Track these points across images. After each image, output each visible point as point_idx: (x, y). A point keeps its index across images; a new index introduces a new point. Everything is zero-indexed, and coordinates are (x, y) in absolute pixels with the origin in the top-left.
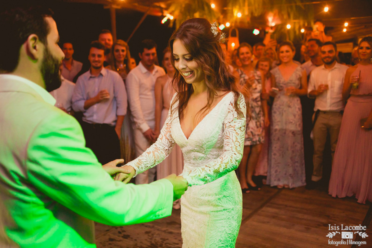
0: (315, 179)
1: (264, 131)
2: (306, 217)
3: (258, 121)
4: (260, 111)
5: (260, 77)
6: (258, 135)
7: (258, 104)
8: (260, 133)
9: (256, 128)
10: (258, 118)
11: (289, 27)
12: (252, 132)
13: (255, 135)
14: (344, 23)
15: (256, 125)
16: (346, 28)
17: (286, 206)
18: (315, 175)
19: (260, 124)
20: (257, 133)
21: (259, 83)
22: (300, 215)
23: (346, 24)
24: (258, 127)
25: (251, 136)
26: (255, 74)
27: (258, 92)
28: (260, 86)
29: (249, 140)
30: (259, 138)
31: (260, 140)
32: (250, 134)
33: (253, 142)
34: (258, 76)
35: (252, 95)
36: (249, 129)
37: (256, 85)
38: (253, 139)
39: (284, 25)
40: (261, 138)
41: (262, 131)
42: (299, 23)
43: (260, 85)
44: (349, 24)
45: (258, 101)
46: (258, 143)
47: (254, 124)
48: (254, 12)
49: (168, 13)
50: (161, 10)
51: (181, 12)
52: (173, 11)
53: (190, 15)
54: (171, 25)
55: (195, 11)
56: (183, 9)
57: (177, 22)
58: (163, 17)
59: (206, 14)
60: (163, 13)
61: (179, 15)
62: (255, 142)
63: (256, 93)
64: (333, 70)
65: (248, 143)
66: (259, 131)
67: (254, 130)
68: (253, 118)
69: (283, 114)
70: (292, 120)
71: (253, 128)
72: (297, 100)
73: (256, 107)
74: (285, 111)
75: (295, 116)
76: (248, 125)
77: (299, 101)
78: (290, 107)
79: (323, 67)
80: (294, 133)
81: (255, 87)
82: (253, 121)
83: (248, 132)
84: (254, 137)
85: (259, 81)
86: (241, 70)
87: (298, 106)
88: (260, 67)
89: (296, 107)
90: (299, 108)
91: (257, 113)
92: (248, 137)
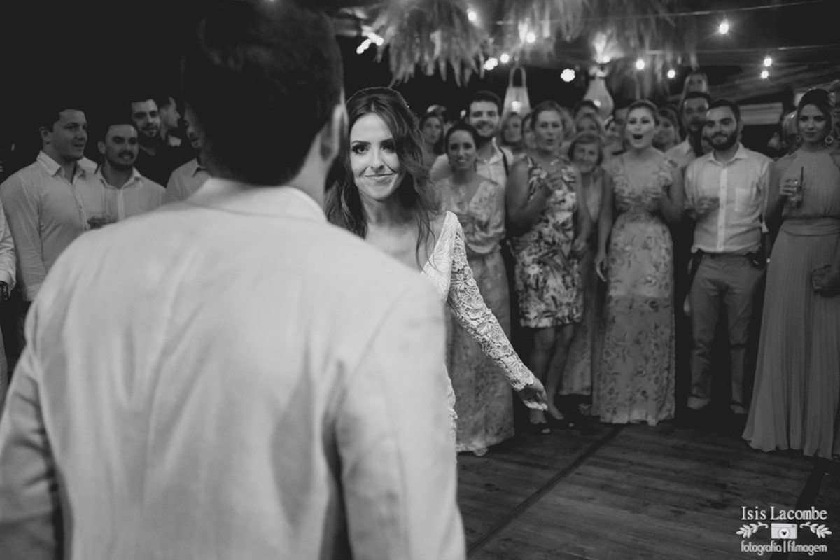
0: (695, 403)
1: (581, 296)
2: (673, 487)
3: (569, 274)
5: (573, 177)
6: (568, 304)
7: (567, 236)
8: (571, 301)
9: (563, 290)
10: (568, 268)
11: (640, 65)
12: (554, 298)
13: (561, 305)
14: (763, 59)
15: (564, 282)
16: (768, 69)
17: (631, 463)
18: (696, 396)
19: (573, 280)
20: (566, 300)
21: (571, 189)
22: (660, 484)
23: (768, 62)
24: (567, 288)
25: (553, 308)
26: (563, 170)
27: (569, 210)
28: (572, 197)
29: (547, 317)
30: (571, 312)
31: (573, 315)
32: (550, 301)
33: (558, 319)
34: (569, 175)
35: (554, 216)
36: (548, 291)
37: (565, 194)
38: (556, 313)
39: (629, 61)
40: (574, 312)
41: (577, 296)
42: (663, 57)
43: (574, 194)
44: (774, 62)
45: (569, 230)
46: (567, 321)
47: (560, 280)
48: (565, 31)
49: (371, 31)
50: (357, 23)
51: (401, 30)
52: (383, 28)
53: (420, 37)
54: (379, 57)
55: (432, 28)
56: (406, 23)
57: (391, 50)
58: (360, 39)
59: (456, 35)
60: (360, 31)
61: (396, 36)
62: (562, 321)
63: (564, 210)
64: (731, 163)
65: (546, 322)
66: (569, 295)
67: (559, 292)
68: (557, 267)
69: (630, 263)
70: (650, 275)
71: (558, 288)
72: (664, 232)
73: (563, 243)
74: (635, 257)
75: (657, 267)
76: (545, 282)
77: (667, 235)
78: (646, 247)
79: (711, 156)
80: (655, 305)
81: (560, 198)
82: (556, 273)
83: (547, 299)
84: (559, 308)
85: (572, 185)
86: (532, 160)
87: (664, 246)
88: (579, 155)
89: (660, 248)
90: (667, 250)
91: (566, 255)
92: (547, 309)
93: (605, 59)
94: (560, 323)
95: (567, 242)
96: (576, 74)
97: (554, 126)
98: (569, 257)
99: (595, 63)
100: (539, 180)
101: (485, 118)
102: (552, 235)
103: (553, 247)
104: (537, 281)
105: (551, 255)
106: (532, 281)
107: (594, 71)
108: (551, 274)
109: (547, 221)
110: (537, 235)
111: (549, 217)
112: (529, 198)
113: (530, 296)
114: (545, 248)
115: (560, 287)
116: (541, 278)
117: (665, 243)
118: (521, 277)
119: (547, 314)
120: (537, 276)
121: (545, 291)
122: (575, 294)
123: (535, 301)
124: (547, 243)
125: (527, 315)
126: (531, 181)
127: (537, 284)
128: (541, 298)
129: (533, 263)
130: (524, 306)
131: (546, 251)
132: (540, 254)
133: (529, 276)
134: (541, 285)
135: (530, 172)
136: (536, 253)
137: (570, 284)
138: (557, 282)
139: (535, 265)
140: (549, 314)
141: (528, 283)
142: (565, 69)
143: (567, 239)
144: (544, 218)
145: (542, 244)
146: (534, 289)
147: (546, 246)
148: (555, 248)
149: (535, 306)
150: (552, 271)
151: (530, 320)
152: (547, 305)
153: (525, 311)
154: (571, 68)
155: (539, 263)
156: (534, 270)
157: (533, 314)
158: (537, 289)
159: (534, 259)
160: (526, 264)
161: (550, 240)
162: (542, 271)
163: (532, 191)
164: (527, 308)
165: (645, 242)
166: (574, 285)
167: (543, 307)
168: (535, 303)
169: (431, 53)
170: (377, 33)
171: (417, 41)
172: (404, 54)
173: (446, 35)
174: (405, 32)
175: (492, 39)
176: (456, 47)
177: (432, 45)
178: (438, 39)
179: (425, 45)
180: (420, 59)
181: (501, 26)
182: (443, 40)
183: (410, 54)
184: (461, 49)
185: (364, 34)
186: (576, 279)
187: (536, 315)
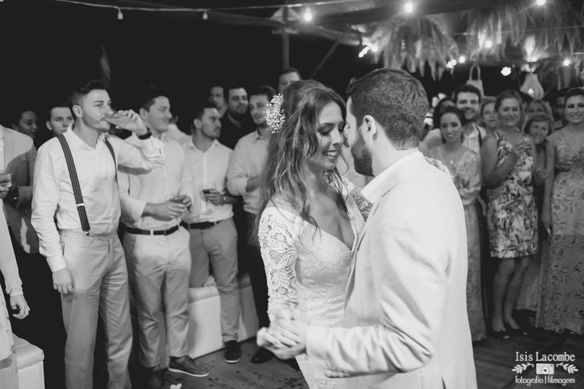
1: (537, 234)
3: (528, 218)
4: (532, 202)
5: (529, 145)
6: (527, 241)
7: (528, 190)
8: (530, 238)
9: (523, 230)
10: (528, 214)
11: (566, 63)
12: (517, 236)
13: (522, 241)
15: (525, 224)
19: (531, 223)
20: (526, 238)
21: (529, 155)
24: (527, 228)
25: (516, 243)
27: (529, 170)
28: (530, 160)
29: (512, 250)
30: (529, 246)
31: (531, 249)
32: (514, 238)
33: (519, 252)
34: (526, 144)
35: (517, 175)
36: (512, 231)
37: (524, 158)
38: (518, 247)
40: (532, 247)
41: (534, 234)
43: (531, 158)
45: (529, 185)
46: (527, 254)
47: (522, 223)
48: (513, 39)
49: (370, 42)
50: (359, 36)
51: (392, 40)
52: (379, 38)
53: (407, 46)
54: (376, 59)
55: (416, 38)
56: (395, 35)
57: (385, 55)
58: (361, 47)
59: (433, 43)
60: (361, 41)
61: (389, 44)
62: (522, 253)
63: (524, 171)
65: (511, 254)
66: (528, 234)
67: (521, 232)
69: (571, 209)
71: (520, 229)
73: (525, 195)
74: (576, 205)
76: (511, 224)
81: (522, 161)
82: (519, 217)
83: (512, 237)
84: (521, 244)
85: (529, 151)
86: (499, 134)
88: (533, 130)
91: (528, 204)
92: (512, 244)
93: (534, 59)
94: (521, 255)
95: (529, 194)
96: (512, 70)
97: (514, 109)
98: (530, 206)
99: (525, 62)
100: (505, 148)
101: (469, 105)
102: (517, 189)
104: (505, 223)
105: (516, 204)
106: (501, 223)
107: (526, 68)
108: (516, 218)
109: (513, 179)
110: (505, 189)
111: (514, 176)
112: (498, 163)
113: (498, 234)
114: (511, 199)
115: (522, 228)
116: (508, 221)
118: (492, 220)
119: (511, 247)
120: (505, 219)
121: (510, 231)
122: (532, 233)
123: (502, 238)
124: (513, 195)
125: (496, 249)
126: (499, 150)
127: (505, 225)
128: (507, 236)
129: (502, 209)
130: (494, 242)
131: (512, 201)
132: (508, 203)
133: (499, 220)
134: (507, 226)
135: (498, 143)
136: (504, 203)
137: (529, 226)
138: (519, 224)
139: (503, 211)
140: (513, 248)
141: (498, 224)
142: (504, 67)
143: (529, 192)
144: (510, 177)
145: (510, 195)
146: (502, 229)
147: (513, 197)
148: (519, 198)
149: (503, 242)
150: (516, 215)
151: (498, 252)
152: (512, 241)
153: (494, 245)
154: (508, 67)
155: (506, 209)
156: (503, 215)
157: (501, 248)
158: (504, 229)
159: (503, 207)
160: (497, 210)
161: (516, 193)
162: (508, 215)
163: (500, 157)
164: (496, 243)
166: (531, 226)
167: (509, 243)
168: (503, 240)
169: (414, 57)
170: (373, 42)
171: (403, 48)
172: (394, 57)
173: (426, 43)
174: (395, 42)
175: (454, 46)
176: (433, 52)
177: (414, 51)
178: (419, 46)
179: (411, 50)
180: (406, 61)
181: (465, 36)
182: (424, 47)
183: (399, 57)
184: (437, 54)
185: (364, 44)
186: (533, 222)
187: (503, 249)
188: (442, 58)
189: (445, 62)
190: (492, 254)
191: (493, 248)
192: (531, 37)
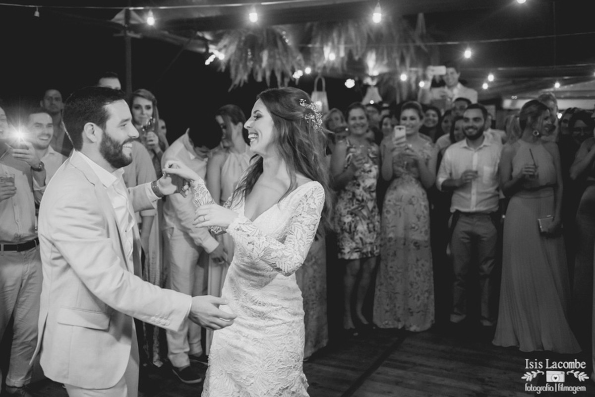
0: (455, 319)
1: (379, 238)
3: (372, 222)
4: (374, 207)
5: (375, 155)
6: (371, 243)
7: (371, 196)
8: (373, 241)
9: (367, 233)
10: (371, 218)
11: (404, 77)
12: (361, 239)
14: (488, 76)
15: (368, 228)
16: (489, 83)
18: (457, 314)
19: (374, 227)
20: (368, 241)
21: (374, 163)
23: (491, 78)
24: (370, 232)
25: (360, 246)
26: (369, 150)
27: (374, 178)
28: (376, 168)
29: (356, 252)
30: (372, 249)
31: (374, 251)
32: (359, 241)
33: (363, 254)
34: (373, 153)
35: (363, 181)
36: (357, 234)
37: (371, 166)
38: (362, 249)
40: (375, 249)
41: (377, 238)
42: (416, 72)
43: (376, 166)
44: (495, 79)
45: (373, 192)
46: (370, 255)
47: (365, 227)
48: (354, 53)
49: (216, 49)
50: (206, 43)
51: (239, 48)
52: (225, 46)
53: (253, 54)
54: (223, 68)
55: (262, 48)
56: (242, 44)
57: (231, 63)
58: (208, 55)
59: (279, 54)
60: (208, 49)
61: (235, 53)
62: (365, 254)
63: (370, 178)
64: (481, 149)
65: (355, 256)
66: (371, 237)
67: (364, 235)
68: (364, 217)
69: (400, 214)
70: (414, 224)
71: (364, 232)
72: (423, 194)
73: (369, 201)
74: (404, 209)
75: (418, 218)
76: (355, 227)
77: (425, 196)
78: (411, 203)
79: (464, 143)
80: (417, 245)
81: (368, 169)
82: (363, 221)
83: (357, 239)
84: (365, 246)
85: (374, 160)
86: (349, 141)
87: (423, 203)
89: (421, 205)
90: (425, 206)
91: (370, 209)
92: (356, 246)
93: (375, 73)
94: (365, 256)
95: (372, 200)
96: (356, 83)
97: (361, 118)
98: (372, 211)
99: (367, 76)
100: (353, 155)
102: (362, 195)
103: (362, 203)
104: (350, 226)
105: (360, 209)
106: (347, 226)
107: (368, 81)
108: (360, 222)
109: (359, 185)
110: (351, 194)
111: (360, 182)
112: (346, 168)
113: (345, 237)
114: (356, 204)
115: (365, 231)
116: (353, 225)
117: (424, 201)
118: (339, 224)
119: (356, 249)
120: (350, 223)
121: (355, 234)
122: (375, 236)
123: (348, 241)
124: (358, 200)
125: (343, 251)
126: (348, 156)
127: (350, 229)
128: (352, 239)
129: (348, 214)
130: (340, 244)
131: (357, 206)
132: (353, 208)
133: (345, 223)
134: (353, 229)
135: (348, 150)
136: (350, 208)
137: (372, 230)
138: (363, 227)
139: (349, 216)
140: (358, 250)
141: (344, 228)
142: (348, 79)
143: (372, 198)
144: (357, 183)
145: (355, 201)
146: (348, 233)
147: (357, 202)
148: (363, 204)
149: (349, 244)
150: (361, 220)
151: (345, 254)
152: (357, 243)
153: (341, 247)
154: (352, 79)
155: (351, 214)
156: (348, 219)
157: (347, 250)
158: (350, 232)
159: (348, 211)
160: (343, 214)
161: (360, 198)
162: (353, 219)
163: (349, 162)
164: (342, 246)
165: (411, 199)
166: (374, 230)
167: (354, 245)
168: (348, 242)
169: (260, 66)
170: (220, 50)
171: (250, 57)
172: (241, 66)
173: (272, 53)
174: (241, 50)
175: (300, 57)
176: (278, 63)
177: (261, 60)
178: (265, 56)
179: (258, 60)
180: (252, 70)
181: (309, 48)
182: (270, 57)
183: (245, 66)
184: (282, 64)
185: (210, 51)
186: (376, 226)
187: (349, 251)
188: (288, 69)
189: (290, 73)
190: (340, 256)
191: (340, 250)
192: (372, 52)
